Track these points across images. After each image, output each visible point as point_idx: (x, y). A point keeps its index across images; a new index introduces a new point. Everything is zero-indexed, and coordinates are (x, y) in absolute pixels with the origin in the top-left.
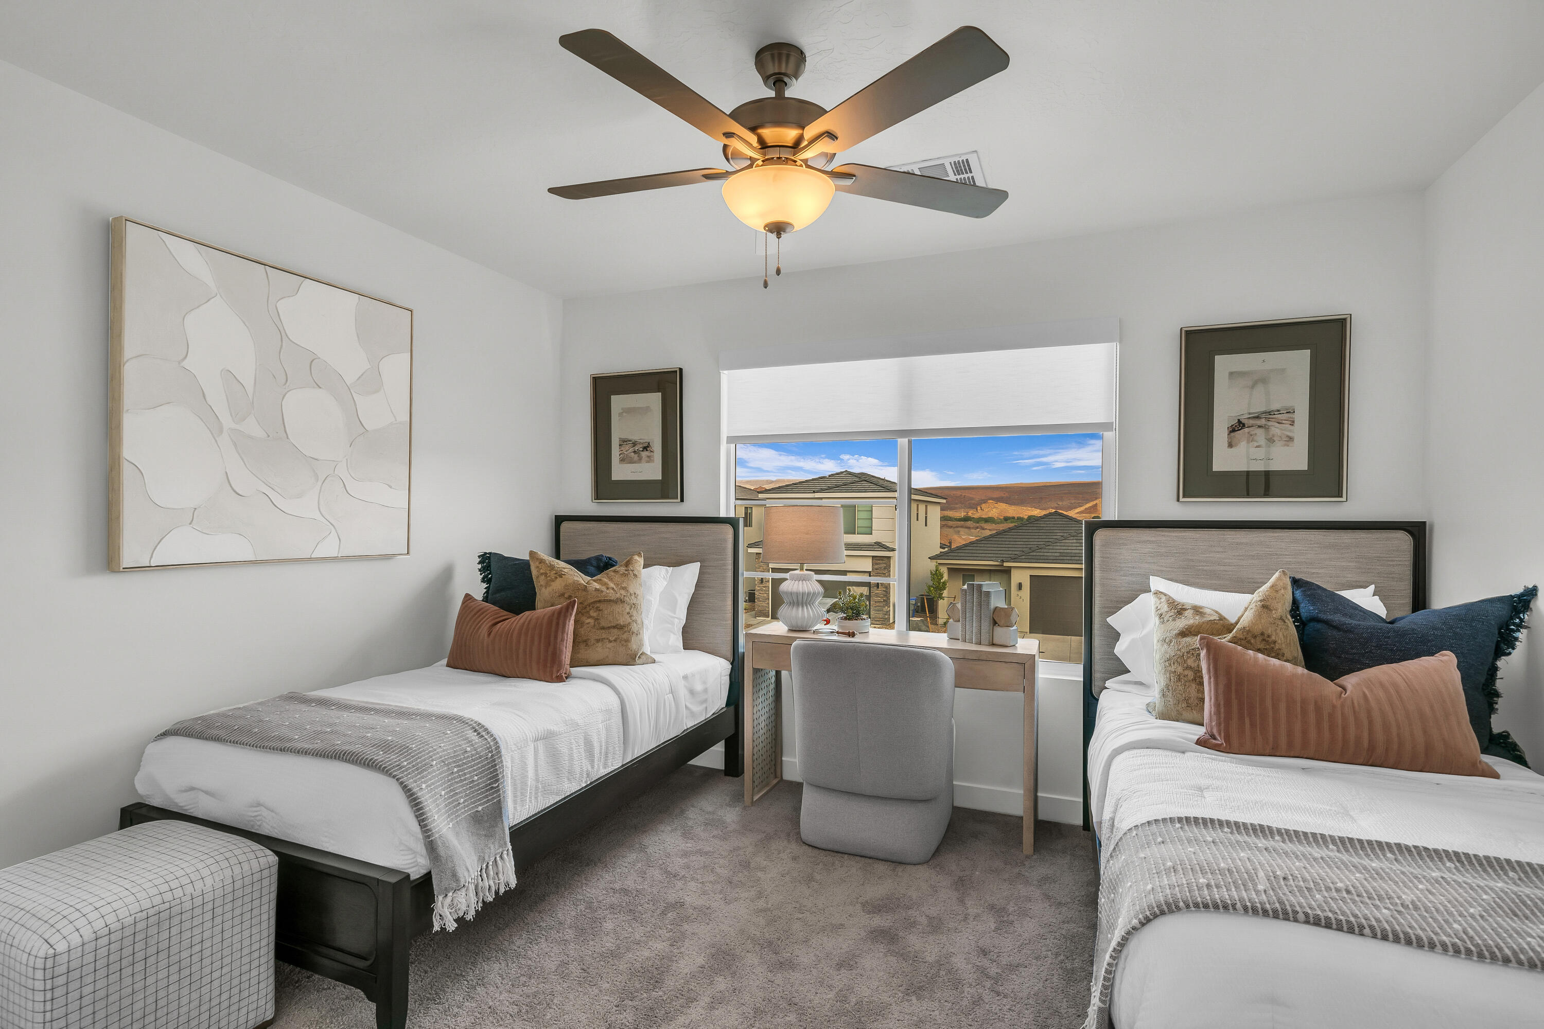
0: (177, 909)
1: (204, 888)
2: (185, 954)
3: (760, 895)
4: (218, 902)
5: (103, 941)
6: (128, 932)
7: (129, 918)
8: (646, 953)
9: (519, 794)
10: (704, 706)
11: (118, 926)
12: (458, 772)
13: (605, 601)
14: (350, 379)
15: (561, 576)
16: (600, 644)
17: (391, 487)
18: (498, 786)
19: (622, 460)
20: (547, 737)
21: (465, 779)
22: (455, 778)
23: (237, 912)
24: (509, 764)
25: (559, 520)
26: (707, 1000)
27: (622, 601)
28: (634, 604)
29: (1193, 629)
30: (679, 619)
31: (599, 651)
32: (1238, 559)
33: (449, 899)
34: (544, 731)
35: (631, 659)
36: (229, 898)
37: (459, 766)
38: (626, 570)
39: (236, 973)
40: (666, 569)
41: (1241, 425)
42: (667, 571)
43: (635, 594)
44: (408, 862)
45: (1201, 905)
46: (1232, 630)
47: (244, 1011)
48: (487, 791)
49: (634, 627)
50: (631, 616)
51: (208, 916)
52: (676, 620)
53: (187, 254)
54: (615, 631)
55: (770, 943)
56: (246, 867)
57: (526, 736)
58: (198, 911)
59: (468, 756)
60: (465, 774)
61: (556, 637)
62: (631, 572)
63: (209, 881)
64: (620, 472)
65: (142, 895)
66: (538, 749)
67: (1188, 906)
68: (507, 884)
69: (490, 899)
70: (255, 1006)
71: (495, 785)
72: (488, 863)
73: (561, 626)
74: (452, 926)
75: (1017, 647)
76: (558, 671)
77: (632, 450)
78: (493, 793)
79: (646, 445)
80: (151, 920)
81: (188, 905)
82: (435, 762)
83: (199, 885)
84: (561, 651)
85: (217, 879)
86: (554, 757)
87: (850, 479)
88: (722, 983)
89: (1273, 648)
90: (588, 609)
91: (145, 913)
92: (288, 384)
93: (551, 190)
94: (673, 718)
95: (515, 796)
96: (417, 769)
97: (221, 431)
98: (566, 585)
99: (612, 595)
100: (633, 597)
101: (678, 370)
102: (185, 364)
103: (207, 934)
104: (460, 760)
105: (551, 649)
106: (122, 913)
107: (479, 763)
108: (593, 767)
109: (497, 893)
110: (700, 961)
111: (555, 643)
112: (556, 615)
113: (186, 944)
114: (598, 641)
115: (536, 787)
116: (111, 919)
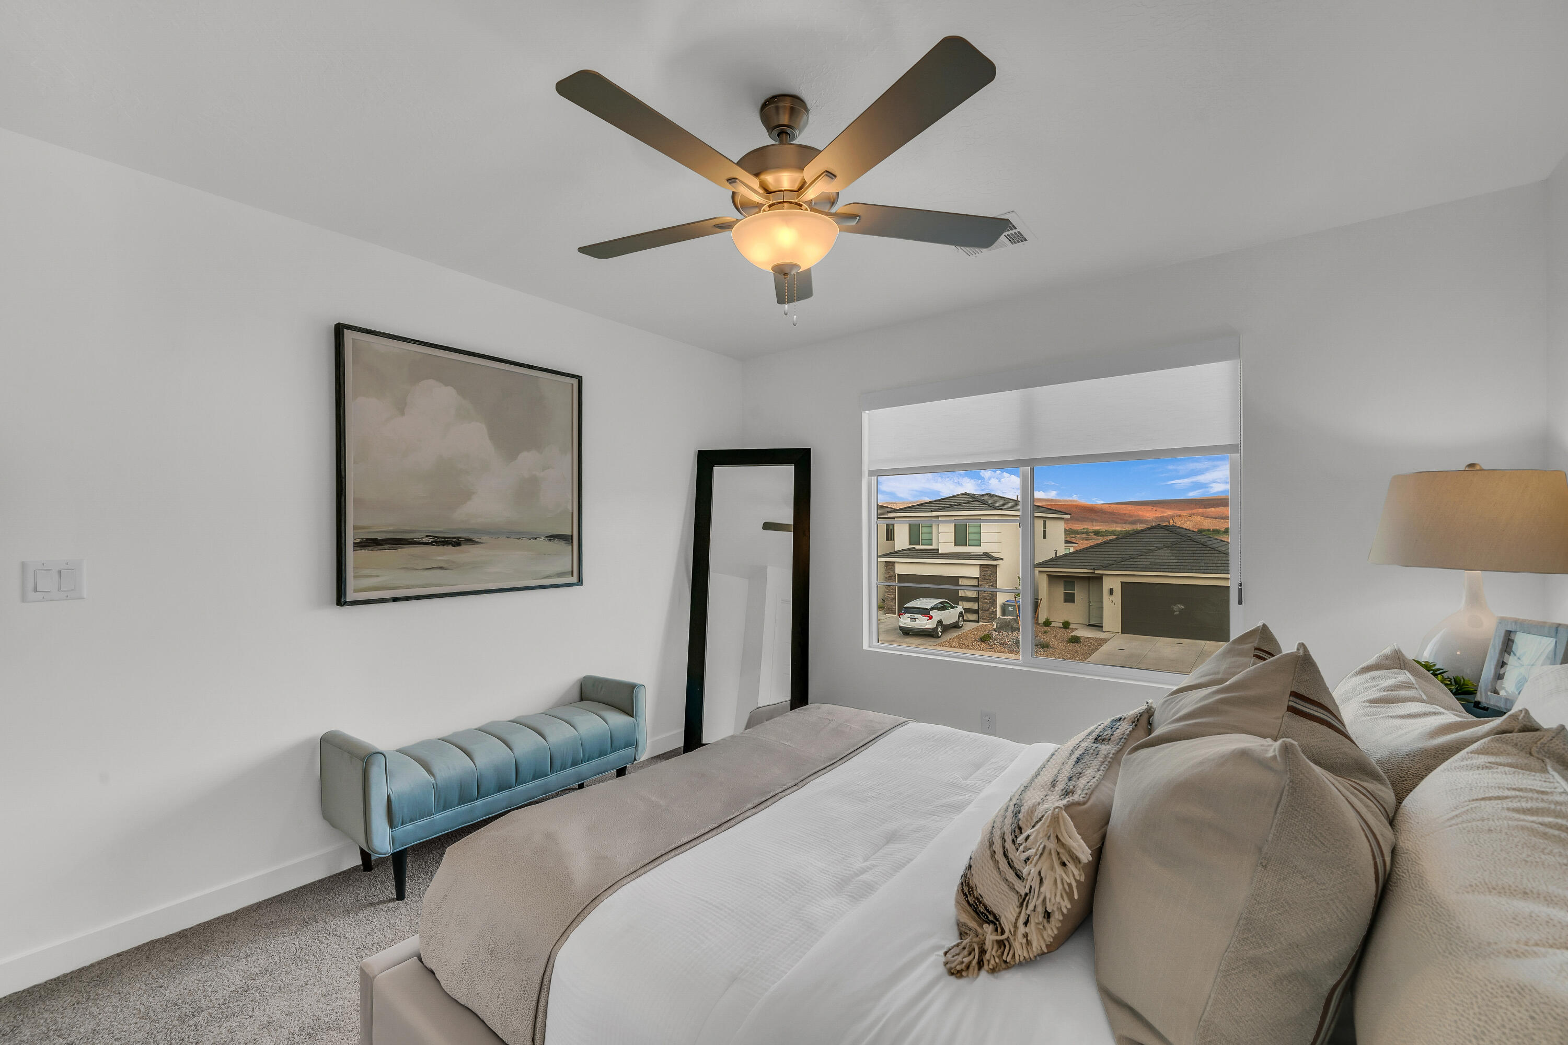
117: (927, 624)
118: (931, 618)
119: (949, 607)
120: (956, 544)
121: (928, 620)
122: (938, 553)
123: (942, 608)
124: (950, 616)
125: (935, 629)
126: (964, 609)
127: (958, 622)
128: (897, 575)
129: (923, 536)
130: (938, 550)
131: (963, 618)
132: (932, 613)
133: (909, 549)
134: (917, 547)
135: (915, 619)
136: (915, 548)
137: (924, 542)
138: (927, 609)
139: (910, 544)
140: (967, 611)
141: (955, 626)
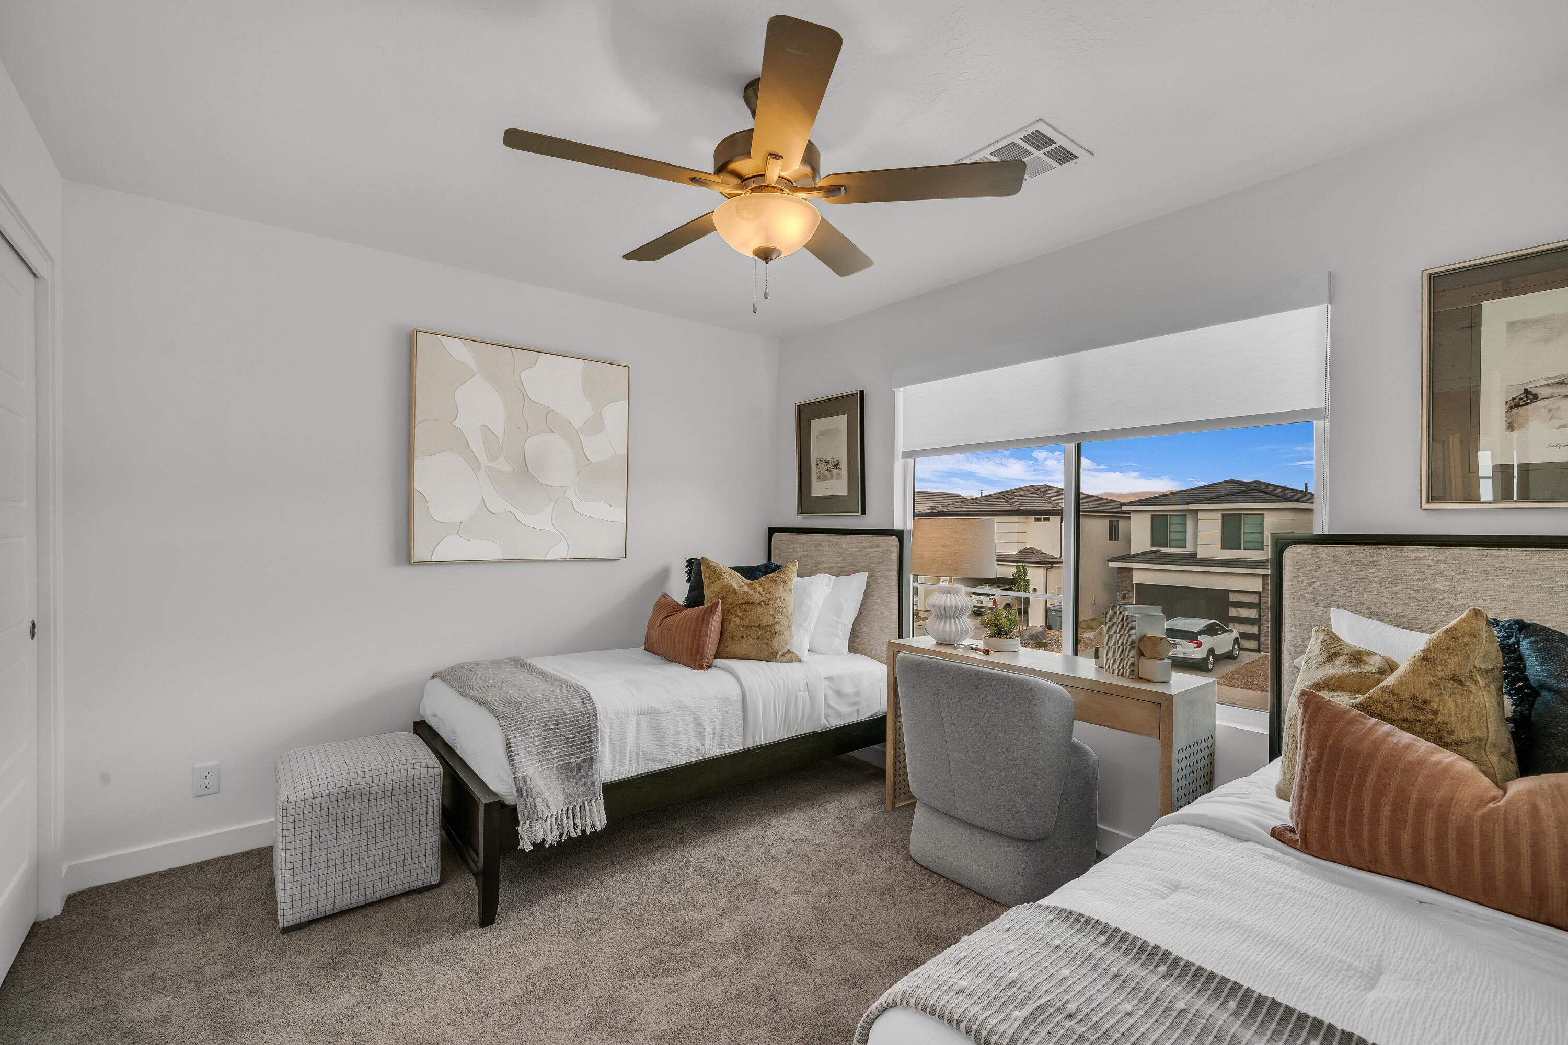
0: (366, 791)
1: (386, 780)
2: (371, 822)
3: (830, 895)
4: (395, 793)
5: (317, 801)
6: (334, 798)
7: (335, 790)
8: (696, 915)
9: (617, 755)
10: (855, 708)
11: (326, 792)
12: (554, 729)
13: (749, 603)
14: (577, 424)
15: (719, 580)
16: (744, 641)
17: (611, 506)
18: (591, 746)
19: (819, 478)
20: (652, 713)
21: (560, 736)
22: (551, 733)
23: (409, 802)
24: (608, 730)
25: (772, 531)
26: (709, 969)
27: (767, 604)
28: (778, 607)
29: (1332, 682)
30: (844, 624)
31: (743, 647)
32: (1511, 592)
33: (527, 825)
34: (648, 707)
35: (771, 656)
36: (404, 791)
37: (555, 724)
38: (776, 577)
39: (408, 844)
40: (829, 577)
41: (1531, 397)
42: (830, 579)
43: (781, 598)
44: (506, 791)
45: (928, 1010)
46: (1369, 689)
47: (415, 872)
48: (581, 748)
49: (777, 628)
50: (774, 618)
51: (388, 800)
52: (840, 624)
53: (457, 349)
54: (758, 630)
55: (801, 938)
56: (417, 772)
57: (628, 709)
58: (380, 795)
59: (566, 718)
60: (561, 732)
61: (700, 631)
62: (780, 579)
63: (390, 777)
64: (819, 489)
65: (346, 777)
66: (640, 722)
67: (916, 1005)
68: (593, 826)
69: (574, 835)
70: (423, 870)
71: (588, 745)
72: (575, 806)
73: (705, 622)
74: (529, 847)
75: (1170, 684)
76: (700, 660)
77: (826, 468)
78: (586, 751)
79: (836, 463)
80: (349, 794)
81: (374, 790)
82: (534, 718)
83: (383, 778)
84: (704, 643)
85: (396, 776)
86: (658, 731)
87: (1237, 488)
88: (732, 960)
89: (1431, 720)
90: (735, 608)
91: (345, 788)
92: (529, 431)
93: (626, 257)
94: (806, 716)
95: (614, 757)
96: (518, 721)
97: (480, 468)
98: (721, 588)
99: (758, 598)
100: (778, 601)
101: (858, 392)
102: (455, 423)
103: (387, 812)
104: (558, 720)
105: (696, 641)
106: (331, 785)
107: (576, 725)
108: (703, 745)
109: (584, 831)
110: (732, 935)
111: (700, 636)
112: (702, 613)
113: (372, 815)
114: (742, 637)
115: (637, 753)
116: (324, 787)
117: (1193, 653)
118: (1199, 645)
119: (1220, 630)
120: (1224, 547)
121: (1195, 648)
122: (1196, 558)
123: (1211, 631)
124: (1223, 642)
125: (1205, 660)
126: (1240, 633)
127: (1232, 651)
128: (1135, 585)
129: (1171, 536)
130: (1196, 555)
131: (1239, 645)
132: (1200, 638)
133: (1151, 552)
134: (1163, 550)
135: (1176, 645)
136: (1159, 551)
137: (1173, 543)
138: (1194, 633)
139: (1152, 546)
140: (1244, 636)
141: (1229, 656)
